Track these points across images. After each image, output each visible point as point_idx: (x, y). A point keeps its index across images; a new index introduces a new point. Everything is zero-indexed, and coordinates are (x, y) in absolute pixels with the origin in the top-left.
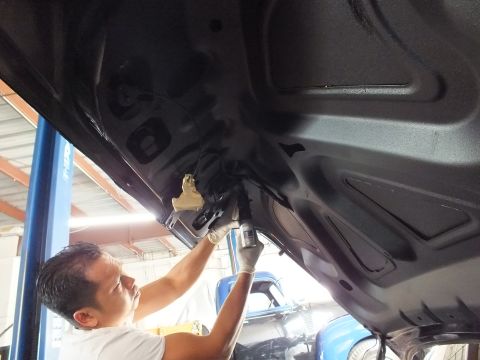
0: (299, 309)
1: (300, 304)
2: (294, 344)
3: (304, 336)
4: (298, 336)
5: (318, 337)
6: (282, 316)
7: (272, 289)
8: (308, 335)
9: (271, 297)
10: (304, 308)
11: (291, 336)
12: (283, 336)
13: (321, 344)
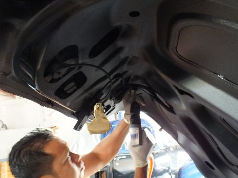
0: (167, 150)
3: (169, 168)
4: (164, 168)
5: (181, 170)
8: (172, 168)
10: (171, 149)
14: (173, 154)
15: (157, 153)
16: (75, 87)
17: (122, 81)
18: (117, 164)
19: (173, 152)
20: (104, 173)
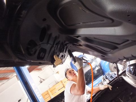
2: (95, 68)
3: (96, 65)
7: (84, 58)
11: (93, 67)
13: (101, 65)
14: (95, 60)
16: (44, 54)
17: (60, 45)
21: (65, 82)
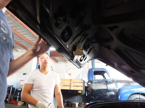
1: (114, 79)
2: (110, 91)
6: (108, 82)
9: (104, 77)
12: (106, 88)
14: (116, 83)
15: (110, 82)
18: (94, 84)
19: (116, 82)
20: (89, 88)
21: (73, 82)
